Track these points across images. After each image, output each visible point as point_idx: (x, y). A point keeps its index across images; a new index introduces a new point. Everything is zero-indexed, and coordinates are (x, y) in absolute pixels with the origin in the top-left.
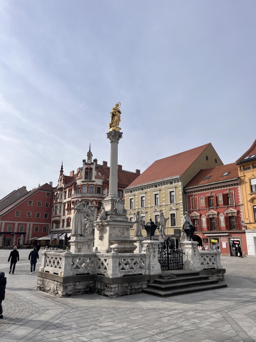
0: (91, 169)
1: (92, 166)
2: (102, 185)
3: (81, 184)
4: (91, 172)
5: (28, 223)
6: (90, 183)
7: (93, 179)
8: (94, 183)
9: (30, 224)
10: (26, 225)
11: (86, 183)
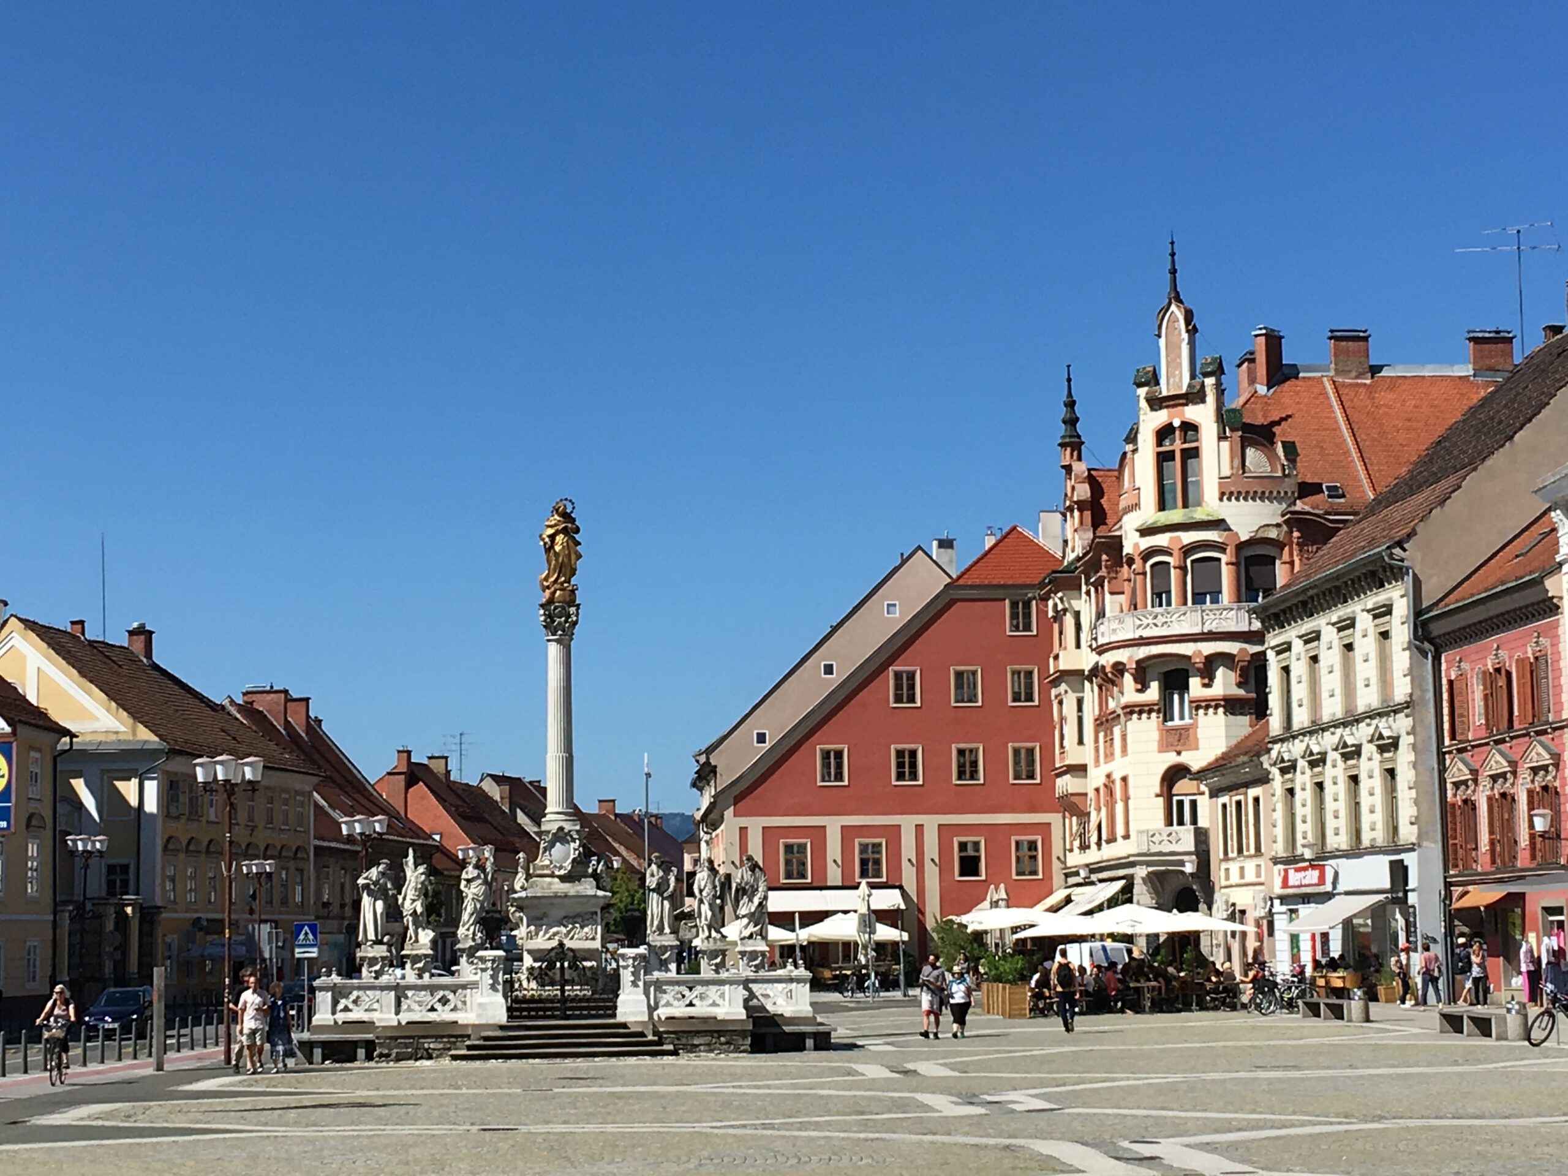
0: (1191, 432)
1: (1193, 412)
3: (1136, 545)
4: (1192, 454)
5: (907, 823)
6: (1189, 537)
7: (1211, 505)
8: (1221, 536)
9: (919, 828)
10: (894, 832)
11: (1162, 540)
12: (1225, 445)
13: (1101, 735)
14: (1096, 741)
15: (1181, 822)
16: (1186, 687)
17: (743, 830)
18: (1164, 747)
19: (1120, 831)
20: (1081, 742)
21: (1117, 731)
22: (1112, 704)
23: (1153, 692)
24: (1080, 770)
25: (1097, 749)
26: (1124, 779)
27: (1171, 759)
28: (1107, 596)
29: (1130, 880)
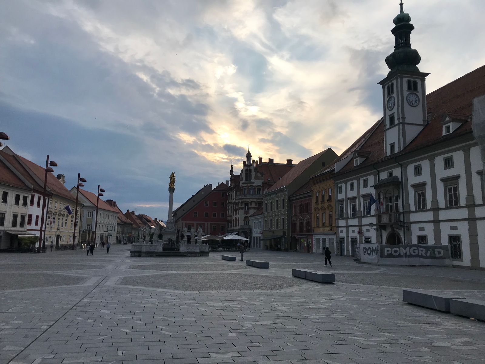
0: (250, 170)
1: (251, 167)
2: (262, 185)
3: (242, 185)
4: (250, 174)
6: (249, 185)
7: (253, 180)
8: (254, 185)
9: (207, 224)
10: (204, 224)
11: (246, 185)
12: (255, 172)
13: (235, 212)
14: (234, 212)
15: (246, 224)
16: (248, 205)
17: (183, 223)
18: (244, 214)
19: (237, 225)
20: (231, 213)
21: (237, 211)
22: (237, 207)
23: (243, 206)
24: (231, 216)
25: (234, 214)
26: (238, 218)
27: (245, 215)
28: (237, 193)
29: (239, 232)
